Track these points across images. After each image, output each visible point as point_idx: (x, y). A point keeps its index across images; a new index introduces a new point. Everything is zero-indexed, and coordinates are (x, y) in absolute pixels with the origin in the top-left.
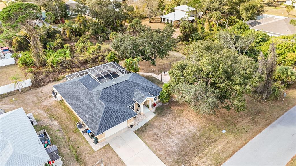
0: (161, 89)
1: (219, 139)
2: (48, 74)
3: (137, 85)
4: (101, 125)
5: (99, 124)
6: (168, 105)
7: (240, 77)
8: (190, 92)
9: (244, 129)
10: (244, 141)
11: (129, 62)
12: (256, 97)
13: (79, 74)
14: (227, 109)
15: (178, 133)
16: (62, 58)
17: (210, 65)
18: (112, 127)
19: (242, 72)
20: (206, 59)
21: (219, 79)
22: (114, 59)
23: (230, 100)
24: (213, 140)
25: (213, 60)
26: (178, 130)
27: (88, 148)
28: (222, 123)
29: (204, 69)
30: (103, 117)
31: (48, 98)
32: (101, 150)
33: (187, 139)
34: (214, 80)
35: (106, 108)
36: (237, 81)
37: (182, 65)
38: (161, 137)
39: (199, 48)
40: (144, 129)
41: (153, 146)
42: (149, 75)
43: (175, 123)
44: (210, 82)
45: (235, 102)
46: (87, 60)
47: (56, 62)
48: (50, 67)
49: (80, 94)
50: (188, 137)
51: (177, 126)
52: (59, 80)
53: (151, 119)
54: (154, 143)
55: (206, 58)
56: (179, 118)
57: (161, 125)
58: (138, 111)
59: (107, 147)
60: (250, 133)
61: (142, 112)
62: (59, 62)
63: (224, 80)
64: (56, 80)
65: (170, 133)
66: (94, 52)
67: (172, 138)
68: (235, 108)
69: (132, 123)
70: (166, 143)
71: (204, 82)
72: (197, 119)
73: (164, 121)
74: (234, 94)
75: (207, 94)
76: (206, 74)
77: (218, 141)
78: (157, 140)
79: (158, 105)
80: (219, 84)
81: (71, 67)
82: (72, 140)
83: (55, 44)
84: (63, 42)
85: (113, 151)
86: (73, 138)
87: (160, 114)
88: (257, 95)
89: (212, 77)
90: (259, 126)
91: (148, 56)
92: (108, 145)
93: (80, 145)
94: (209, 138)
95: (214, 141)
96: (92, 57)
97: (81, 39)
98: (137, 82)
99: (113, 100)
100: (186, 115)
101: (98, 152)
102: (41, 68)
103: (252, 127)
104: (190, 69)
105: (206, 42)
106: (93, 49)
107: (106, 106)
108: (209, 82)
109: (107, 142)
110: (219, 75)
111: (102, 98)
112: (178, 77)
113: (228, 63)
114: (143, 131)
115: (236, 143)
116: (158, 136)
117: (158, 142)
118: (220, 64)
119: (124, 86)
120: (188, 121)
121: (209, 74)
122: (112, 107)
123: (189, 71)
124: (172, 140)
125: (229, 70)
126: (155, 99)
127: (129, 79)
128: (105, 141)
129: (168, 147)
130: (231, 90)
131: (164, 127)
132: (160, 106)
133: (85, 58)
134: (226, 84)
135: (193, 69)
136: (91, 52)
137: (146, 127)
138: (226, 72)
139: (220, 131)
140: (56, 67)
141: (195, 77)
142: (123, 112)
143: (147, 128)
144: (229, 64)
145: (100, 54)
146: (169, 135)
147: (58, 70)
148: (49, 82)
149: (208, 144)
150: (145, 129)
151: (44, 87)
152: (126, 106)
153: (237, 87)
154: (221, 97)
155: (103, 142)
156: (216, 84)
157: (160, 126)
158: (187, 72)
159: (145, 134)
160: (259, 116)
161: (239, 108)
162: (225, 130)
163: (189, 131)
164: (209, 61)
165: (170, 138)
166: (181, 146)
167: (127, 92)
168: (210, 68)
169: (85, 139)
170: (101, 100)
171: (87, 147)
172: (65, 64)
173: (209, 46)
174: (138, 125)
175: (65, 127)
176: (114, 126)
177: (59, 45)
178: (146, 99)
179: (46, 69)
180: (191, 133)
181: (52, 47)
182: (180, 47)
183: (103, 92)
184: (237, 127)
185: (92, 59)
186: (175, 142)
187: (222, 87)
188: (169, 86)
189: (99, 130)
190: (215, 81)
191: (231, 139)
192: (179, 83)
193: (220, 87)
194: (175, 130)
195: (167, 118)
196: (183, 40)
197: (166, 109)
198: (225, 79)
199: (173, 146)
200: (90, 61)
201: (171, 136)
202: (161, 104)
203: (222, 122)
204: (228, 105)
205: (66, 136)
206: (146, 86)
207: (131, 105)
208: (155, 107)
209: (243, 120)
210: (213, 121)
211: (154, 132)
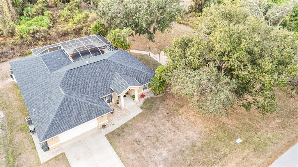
0: (153, 75)
1: (230, 153)
2: (14, 47)
3: (119, 67)
4: (52, 125)
5: (50, 123)
6: (162, 97)
7: (272, 62)
8: (192, 81)
9: (269, 138)
10: (269, 159)
11: (115, 34)
12: (289, 91)
13: (48, 49)
14: (247, 108)
15: (170, 141)
16: (36, 28)
17: (227, 41)
18: (69, 129)
19: (276, 54)
20: (221, 32)
21: (239, 63)
22: (98, 30)
23: (252, 95)
24: (221, 154)
25: (231, 33)
26: (171, 136)
27: (32, 157)
28: (237, 127)
29: (217, 47)
30: (58, 112)
31: (4, 78)
32: (50, 162)
33: (182, 152)
34: (231, 65)
35: (65, 99)
36: (267, 68)
37: (185, 40)
38: (143, 146)
39: (211, 14)
40: (121, 132)
41: (129, 160)
42: (144, 53)
43: (168, 125)
44: (225, 67)
45: (260, 99)
46: (67, 32)
47: (27, 32)
48: (18, 37)
49: (38, 76)
50: (183, 149)
51: (170, 129)
52: (26, 55)
53: (135, 117)
54: (131, 156)
55: (222, 29)
56: (175, 117)
57: (148, 126)
58: (118, 103)
59: (61, 157)
60: (279, 145)
61: (123, 106)
62: (30, 32)
63: (246, 65)
64: (23, 55)
65: (158, 141)
66: (79, 22)
67: (159, 149)
68: (258, 108)
69: (105, 121)
70: (149, 157)
71: (215, 67)
72: (201, 121)
73: (153, 121)
74: (258, 86)
75: (218, 85)
76: (219, 55)
77: (229, 156)
78: (137, 150)
79: (148, 96)
80: (238, 70)
81: (46, 39)
82: (14, 142)
83: (34, 10)
84: (45, 8)
85: (67, 165)
86: (16, 140)
87: (148, 109)
88: (291, 87)
89: (227, 59)
90: (292, 135)
91: (143, 28)
92: (63, 154)
93: (23, 152)
94: (216, 151)
95: (222, 156)
96: (74, 27)
97: (68, 6)
98: (121, 63)
99: (80, 87)
100: (185, 113)
101: (46, 164)
102: (8, 39)
103: (280, 136)
104: (196, 46)
105: (223, 6)
106: (78, 18)
107: (65, 96)
108: (223, 66)
109: (63, 150)
110: (238, 57)
111: (64, 84)
112: (177, 58)
113: (255, 38)
114: (119, 135)
115: (256, 161)
116: (139, 145)
117: (138, 154)
118: (243, 40)
119: (100, 67)
120: (187, 122)
121: (224, 55)
122: (74, 98)
123: (193, 49)
124: (159, 151)
125: (256, 49)
126: (145, 88)
127: (109, 58)
128: (60, 148)
129: (150, 163)
130: (254, 80)
131: (152, 129)
132: (152, 98)
133: (65, 28)
134: (249, 71)
135: (200, 47)
136: (75, 21)
137: (125, 129)
138: (251, 53)
139: (232, 140)
140: (26, 39)
141: (202, 58)
142: (91, 105)
143: (126, 131)
144: (257, 40)
145: (86, 24)
146: (157, 143)
147: (27, 42)
148: (12, 57)
149: (212, 160)
150: (123, 132)
151: (5, 63)
152: (98, 96)
153: (267, 78)
154: (238, 90)
155: (57, 149)
156: (234, 70)
157: (145, 128)
158: (190, 51)
159: (121, 139)
160: (292, 118)
161: (264, 108)
162: (241, 138)
163: (187, 139)
164: (225, 34)
165: (156, 148)
166: (172, 163)
167: (102, 76)
168: (226, 44)
169: (32, 142)
170: (61, 87)
171: (32, 154)
172: (37, 35)
173: (227, 12)
174: (113, 125)
175: (12, 121)
176: (72, 128)
177: (39, 11)
178: (129, 88)
179: (12, 41)
180: (189, 141)
181: (30, 13)
182: (191, 19)
183: (66, 75)
184: (259, 134)
185: (75, 30)
186: (164, 155)
187: (241, 75)
188: (165, 70)
189: (47, 132)
190: (232, 67)
191: (249, 154)
192: (178, 67)
193: (238, 76)
194: (167, 136)
195: (157, 117)
196: (195, 11)
197: (158, 103)
198: (248, 63)
199: (158, 161)
200: (71, 33)
201: (158, 145)
202: (152, 95)
203: (237, 125)
204: (249, 102)
205: (8, 136)
206: (133, 69)
207: (108, 95)
208: (143, 99)
209: (268, 125)
210: (224, 124)
211: (134, 138)
